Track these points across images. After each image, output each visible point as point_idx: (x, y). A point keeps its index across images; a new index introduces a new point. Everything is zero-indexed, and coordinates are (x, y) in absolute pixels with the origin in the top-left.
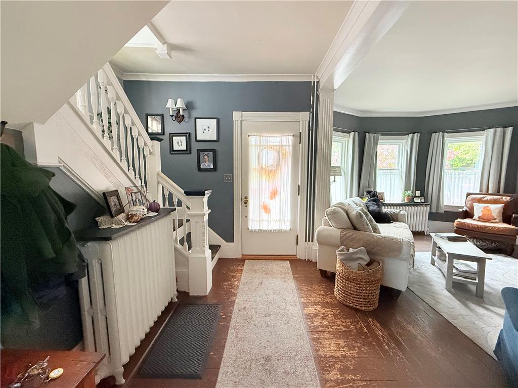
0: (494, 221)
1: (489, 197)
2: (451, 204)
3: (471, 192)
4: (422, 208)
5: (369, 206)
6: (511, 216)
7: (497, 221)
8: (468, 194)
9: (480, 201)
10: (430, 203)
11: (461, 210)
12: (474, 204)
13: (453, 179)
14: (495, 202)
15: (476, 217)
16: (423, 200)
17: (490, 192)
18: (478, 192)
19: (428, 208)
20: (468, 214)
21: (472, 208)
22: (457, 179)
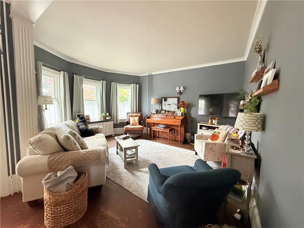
0: (136, 125)
1: (134, 114)
2: (122, 119)
3: (128, 112)
4: (110, 122)
5: (79, 126)
6: (141, 122)
7: (137, 124)
8: (128, 113)
9: (132, 116)
10: (113, 119)
11: (126, 121)
12: (130, 118)
13: (121, 106)
14: (136, 116)
15: (131, 124)
16: (110, 118)
17: (134, 112)
18: (131, 112)
19: (113, 122)
20: (128, 123)
21: (129, 120)
22: (123, 106)
